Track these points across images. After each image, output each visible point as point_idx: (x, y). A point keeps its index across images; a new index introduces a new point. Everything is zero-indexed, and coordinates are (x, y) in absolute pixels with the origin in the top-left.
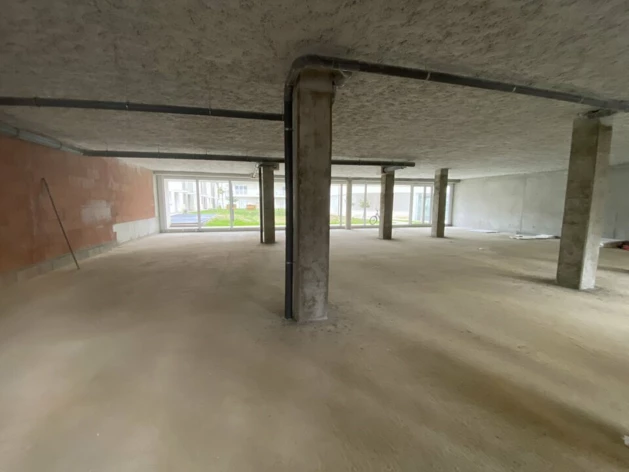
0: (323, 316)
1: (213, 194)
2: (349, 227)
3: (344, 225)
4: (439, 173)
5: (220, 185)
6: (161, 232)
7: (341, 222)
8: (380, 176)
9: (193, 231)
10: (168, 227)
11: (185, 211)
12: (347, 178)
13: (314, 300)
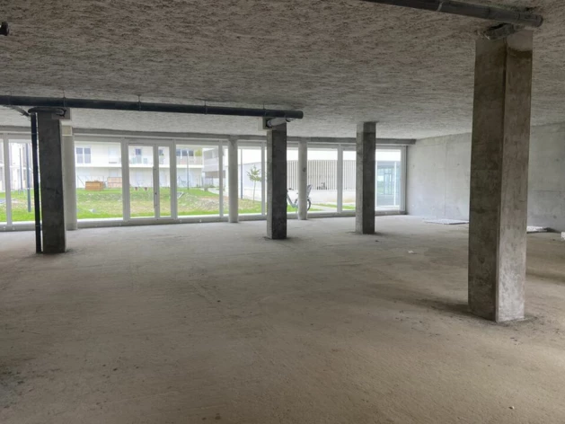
2: (235, 220)
3: (226, 215)
4: (362, 130)
7: (221, 211)
12: (228, 136)
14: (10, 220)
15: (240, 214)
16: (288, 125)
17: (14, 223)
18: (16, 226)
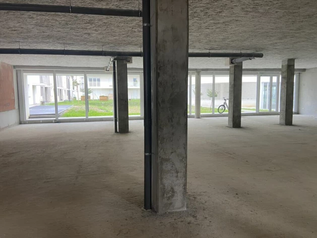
0: (182, 207)
1: (68, 86)
2: (198, 117)
4: (286, 63)
5: (75, 77)
6: (20, 123)
8: (228, 67)
9: (51, 122)
10: (27, 119)
11: (43, 103)
12: (196, 70)
13: (173, 191)
14: (87, 116)
15: (201, 114)
16: (243, 62)
17: (89, 117)
18: (90, 119)
